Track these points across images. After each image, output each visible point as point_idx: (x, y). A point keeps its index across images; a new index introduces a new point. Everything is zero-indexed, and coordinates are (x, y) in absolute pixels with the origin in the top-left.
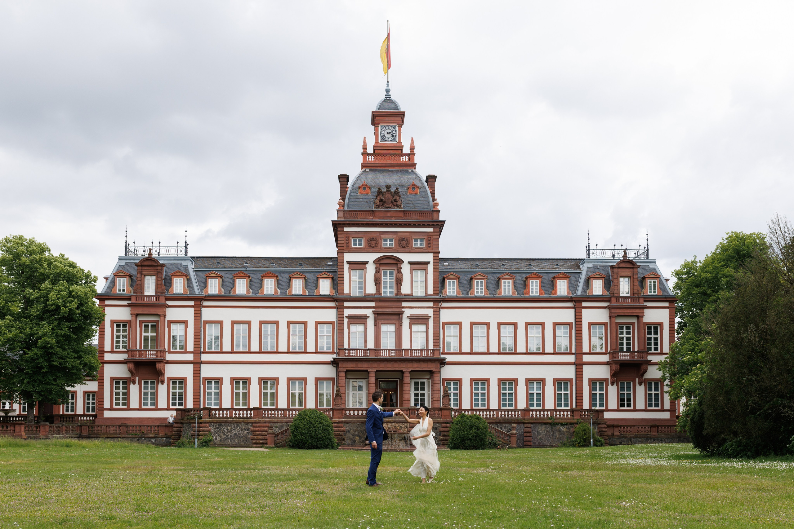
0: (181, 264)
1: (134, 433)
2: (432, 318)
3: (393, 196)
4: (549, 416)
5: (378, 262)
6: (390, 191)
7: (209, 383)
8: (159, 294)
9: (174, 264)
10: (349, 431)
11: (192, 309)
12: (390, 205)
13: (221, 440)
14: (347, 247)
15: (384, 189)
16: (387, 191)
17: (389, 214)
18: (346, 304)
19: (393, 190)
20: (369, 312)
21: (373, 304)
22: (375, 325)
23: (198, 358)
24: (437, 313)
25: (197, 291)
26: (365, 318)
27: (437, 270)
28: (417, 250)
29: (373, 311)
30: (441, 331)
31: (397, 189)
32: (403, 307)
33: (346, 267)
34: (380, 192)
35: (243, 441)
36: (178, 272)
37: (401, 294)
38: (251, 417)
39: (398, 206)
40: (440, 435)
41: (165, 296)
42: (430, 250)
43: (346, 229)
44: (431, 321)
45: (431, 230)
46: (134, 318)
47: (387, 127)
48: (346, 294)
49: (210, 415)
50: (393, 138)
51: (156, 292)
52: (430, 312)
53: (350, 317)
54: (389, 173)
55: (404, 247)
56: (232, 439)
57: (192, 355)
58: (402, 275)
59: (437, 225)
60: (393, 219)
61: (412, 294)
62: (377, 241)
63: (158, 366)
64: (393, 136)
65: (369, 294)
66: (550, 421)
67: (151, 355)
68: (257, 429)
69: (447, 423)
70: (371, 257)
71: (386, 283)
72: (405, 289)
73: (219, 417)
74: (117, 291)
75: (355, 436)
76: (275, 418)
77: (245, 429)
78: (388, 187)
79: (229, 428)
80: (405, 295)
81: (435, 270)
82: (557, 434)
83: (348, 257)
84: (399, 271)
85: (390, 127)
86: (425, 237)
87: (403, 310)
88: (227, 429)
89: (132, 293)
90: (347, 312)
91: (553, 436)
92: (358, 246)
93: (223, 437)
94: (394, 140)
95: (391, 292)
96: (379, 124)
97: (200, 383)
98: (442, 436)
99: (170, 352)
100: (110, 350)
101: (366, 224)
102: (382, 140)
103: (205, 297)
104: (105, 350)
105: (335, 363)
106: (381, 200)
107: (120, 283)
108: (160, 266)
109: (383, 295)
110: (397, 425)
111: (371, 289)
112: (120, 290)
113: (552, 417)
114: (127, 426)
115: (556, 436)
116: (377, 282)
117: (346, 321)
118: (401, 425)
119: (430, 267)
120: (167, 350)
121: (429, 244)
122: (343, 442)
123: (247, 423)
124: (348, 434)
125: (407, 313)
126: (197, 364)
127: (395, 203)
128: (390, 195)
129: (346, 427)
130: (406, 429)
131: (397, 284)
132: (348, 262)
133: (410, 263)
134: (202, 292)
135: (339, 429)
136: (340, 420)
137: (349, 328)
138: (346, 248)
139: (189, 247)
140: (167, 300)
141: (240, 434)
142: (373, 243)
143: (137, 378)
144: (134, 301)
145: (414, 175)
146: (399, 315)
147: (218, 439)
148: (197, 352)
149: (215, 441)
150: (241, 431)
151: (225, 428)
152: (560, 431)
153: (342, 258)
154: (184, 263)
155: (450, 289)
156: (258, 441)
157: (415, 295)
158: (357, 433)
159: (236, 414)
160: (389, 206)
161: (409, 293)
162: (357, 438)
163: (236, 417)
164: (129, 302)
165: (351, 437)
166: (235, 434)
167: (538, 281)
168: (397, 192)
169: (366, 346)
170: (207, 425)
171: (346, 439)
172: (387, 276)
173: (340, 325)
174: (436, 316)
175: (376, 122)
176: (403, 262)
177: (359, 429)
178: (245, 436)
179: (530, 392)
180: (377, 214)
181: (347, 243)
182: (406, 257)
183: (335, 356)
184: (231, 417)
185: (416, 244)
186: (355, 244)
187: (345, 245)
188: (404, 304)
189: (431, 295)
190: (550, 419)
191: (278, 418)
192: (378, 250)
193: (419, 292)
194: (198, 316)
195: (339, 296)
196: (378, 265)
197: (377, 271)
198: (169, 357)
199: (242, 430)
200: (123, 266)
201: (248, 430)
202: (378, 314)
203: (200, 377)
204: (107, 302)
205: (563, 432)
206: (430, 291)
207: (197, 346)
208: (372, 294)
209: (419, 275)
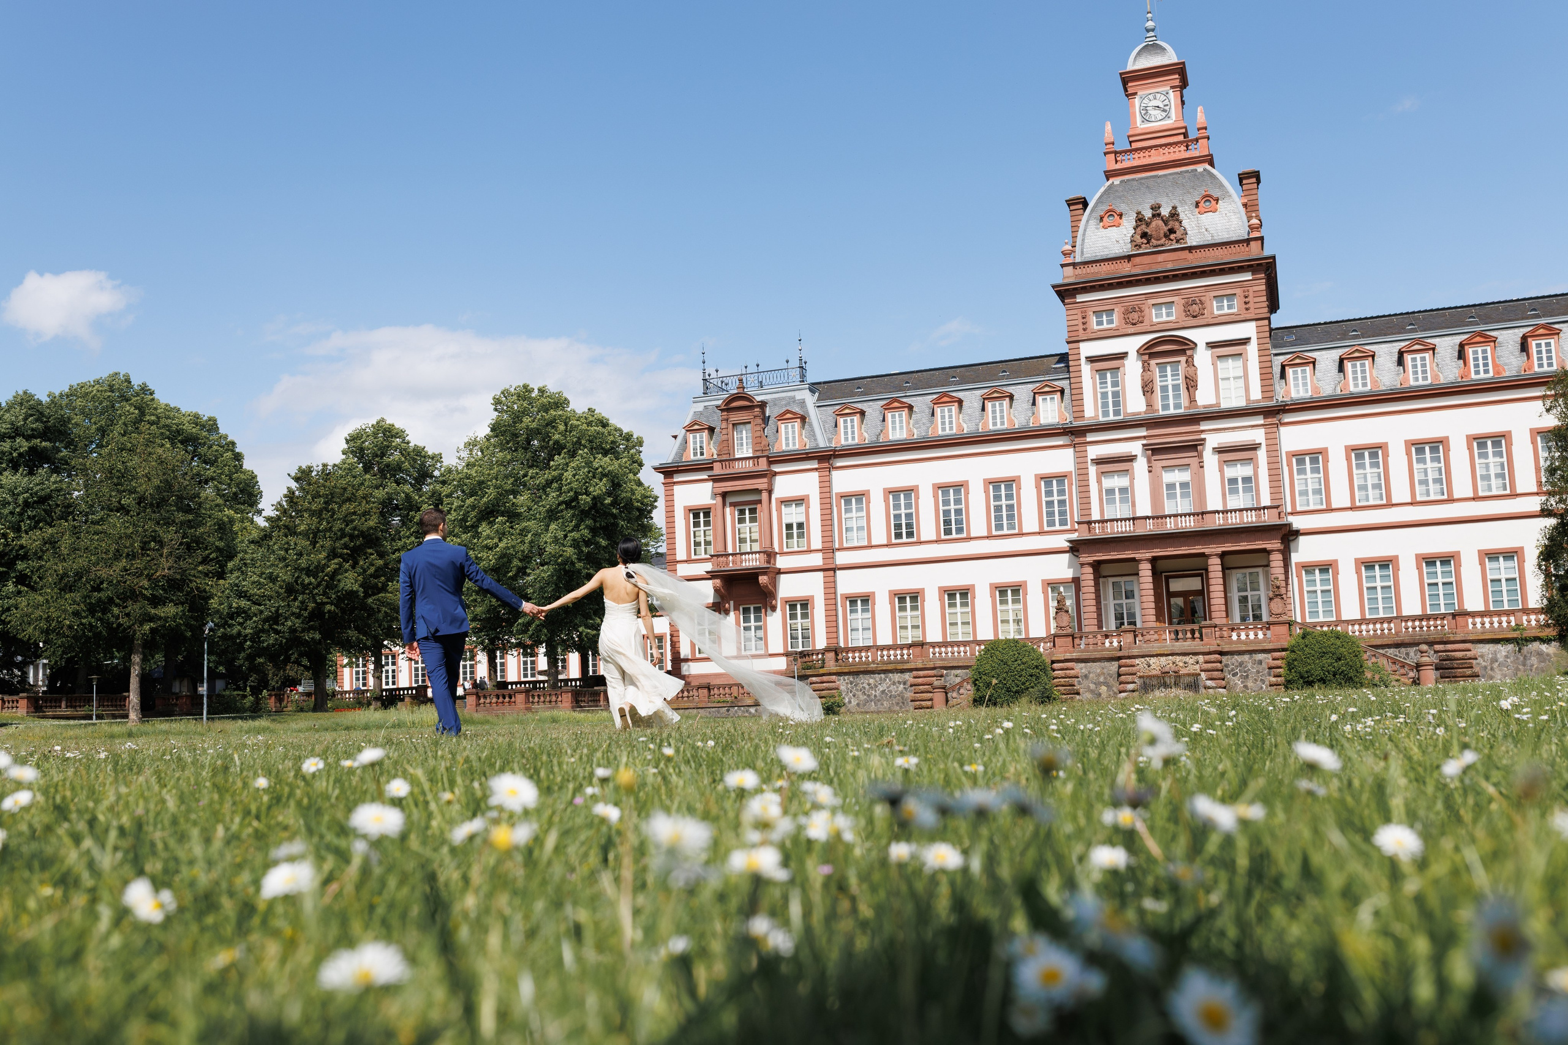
0: (794, 397)
1: (722, 698)
2: (1264, 447)
3: (1166, 222)
4: (1513, 624)
5: (1149, 352)
6: (1159, 215)
7: (853, 602)
8: (758, 454)
9: (783, 398)
10: (1086, 676)
11: (816, 474)
12: (1163, 241)
13: (858, 705)
14: (1084, 330)
15: (1148, 214)
16: (1154, 216)
17: (1160, 258)
18: (1090, 438)
19: (1165, 212)
20: (1135, 448)
21: (1143, 432)
22: (1150, 471)
23: (830, 561)
24: (1272, 436)
25: (822, 443)
26: (1131, 459)
27: (1267, 352)
28: (1223, 319)
29: (1144, 445)
30: (1286, 469)
31: (1174, 208)
32: (1202, 431)
33: (1086, 369)
34: (1140, 219)
35: (898, 704)
36: (788, 412)
37: (1197, 407)
38: (907, 662)
39: (1178, 241)
40: (1269, 675)
41: (768, 457)
42: (1248, 316)
43: (1080, 298)
44: (1262, 455)
45: (1248, 276)
46: (719, 499)
47: (1151, 97)
48: (1090, 418)
49: (837, 660)
50: (1164, 114)
51: (755, 451)
52: (1258, 436)
53: (1099, 462)
54: (1159, 180)
55: (1194, 317)
56: (877, 701)
57: (820, 555)
58: (1196, 370)
59: (1258, 265)
60: (1170, 266)
61: (1218, 404)
62: (1141, 311)
63: (763, 579)
64: (1164, 111)
65: (1134, 414)
66: (1515, 635)
67: (752, 562)
68: (920, 680)
69: (1284, 650)
70: (1132, 344)
71: (1164, 389)
72: (1205, 397)
73: (854, 664)
74: (692, 457)
75: (1098, 684)
76: (953, 659)
77: (899, 683)
78: (1156, 208)
79: (872, 681)
80: (1205, 407)
81: (1263, 353)
82: (1534, 660)
83: (1088, 349)
84: (1190, 362)
85: (1158, 96)
86: (1238, 291)
87: (1203, 436)
88: (869, 684)
89: (715, 456)
90: (1093, 452)
91: (1524, 665)
92: (1105, 326)
93: (863, 697)
94: (1168, 117)
95: (1177, 406)
96: (1136, 94)
97: (836, 604)
98: (1275, 676)
99: (782, 554)
100: (685, 558)
101: (1118, 283)
102: (1144, 120)
103: (835, 451)
104: (678, 558)
105: (1076, 548)
106: (1144, 235)
107: (695, 443)
108: (757, 406)
109: (1161, 413)
110: (1178, 658)
111: (1135, 404)
112: (695, 454)
113: (1518, 626)
114: (708, 688)
115: (1532, 666)
116: (1147, 388)
117: (1092, 470)
118: (1187, 659)
119: (1252, 349)
120: (777, 550)
121: (1246, 303)
122: (1078, 697)
123: (902, 671)
124: (1085, 683)
125: (1213, 440)
126: (830, 570)
127: (1172, 236)
128: (1160, 223)
129: (1080, 668)
130: (1197, 667)
131: (1188, 388)
132: (1091, 360)
133: (1212, 345)
134: (830, 440)
135: (1068, 672)
136: (1068, 656)
137: (1099, 482)
138: (1081, 331)
139: (808, 367)
140: (770, 463)
141: (890, 691)
142: (1135, 316)
143: (732, 603)
144: (718, 470)
145: (1207, 177)
146: (1194, 447)
147: (854, 702)
148: (829, 550)
149: (849, 706)
150: (894, 685)
151: (865, 681)
152: (1540, 654)
153: (1076, 351)
154: (799, 395)
155: (1296, 385)
156: (924, 703)
157: (1226, 405)
158: (1102, 679)
159: (882, 656)
160: (1159, 242)
161: (1213, 402)
162: (1104, 689)
163: (883, 662)
164: (710, 473)
165: (1092, 686)
166: (883, 692)
167: (1489, 348)
168: (1174, 215)
169: (1134, 511)
170: (834, 677)
171: (1081, 691)
172: (1166, 376)
173: (1081, 478)
174: (1271, 442)
175: (1130, 91)
176: (1196, 345)
177: (1105, 671)
178: (901, 695)
179: (1489, 577)
180: (1137, 260)
181: (1084, 324)
182: (1200, 336)
183: (1074, 536)
184: (873, 662)
185: (1220, 308)
186: (1100, 323)
187: (1081, 327)
188: (1204, 426)
189: (1258, 401)
190: (1514, 630)
191: (959, 659)
192: (1144, 329)
193: (1233, 400)
194: (826, 486)
195: (1076, 424)
196: (1146, 357)
197: (1146, 368)
198: (781, 562)
199: (894, 683)
200: (701, 413)
201: (905, 684)
202: (1152, 450)
203: (835, 593)
204: (678, 478)
205: (1548, 655)
206: (1256, 394)
207: (826, 539)
208: (1139, 413)
209: (1231, 367)
